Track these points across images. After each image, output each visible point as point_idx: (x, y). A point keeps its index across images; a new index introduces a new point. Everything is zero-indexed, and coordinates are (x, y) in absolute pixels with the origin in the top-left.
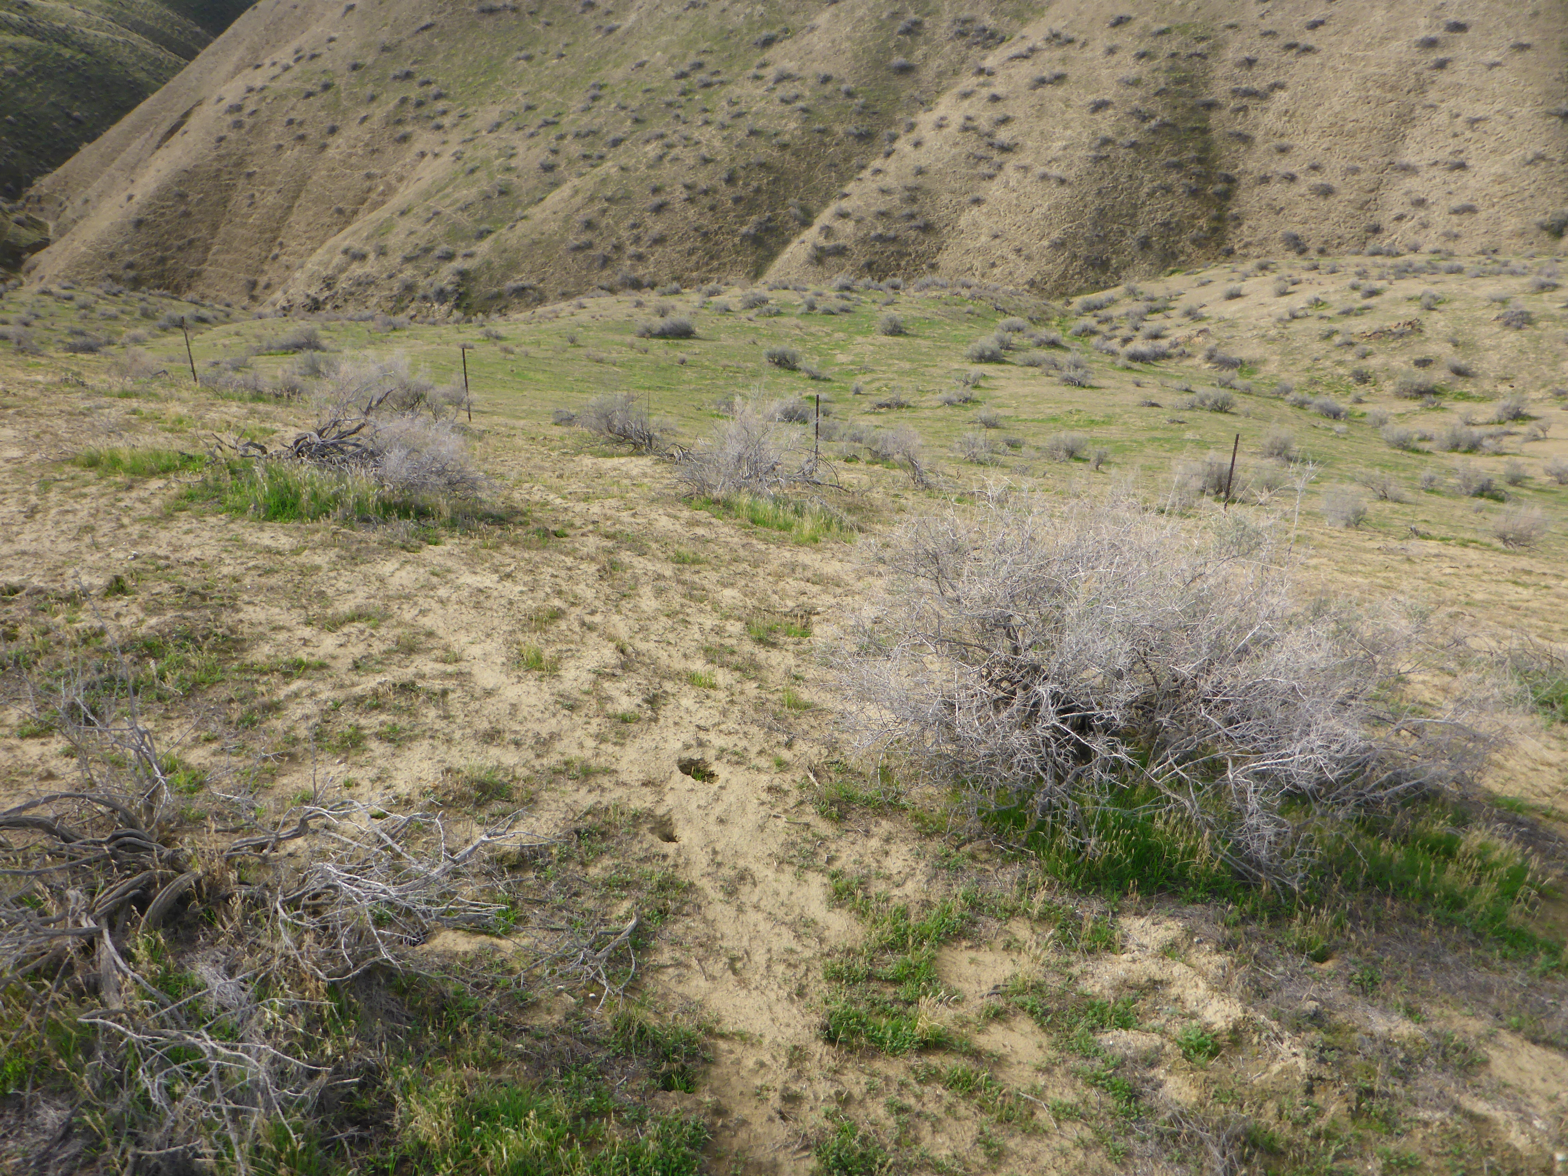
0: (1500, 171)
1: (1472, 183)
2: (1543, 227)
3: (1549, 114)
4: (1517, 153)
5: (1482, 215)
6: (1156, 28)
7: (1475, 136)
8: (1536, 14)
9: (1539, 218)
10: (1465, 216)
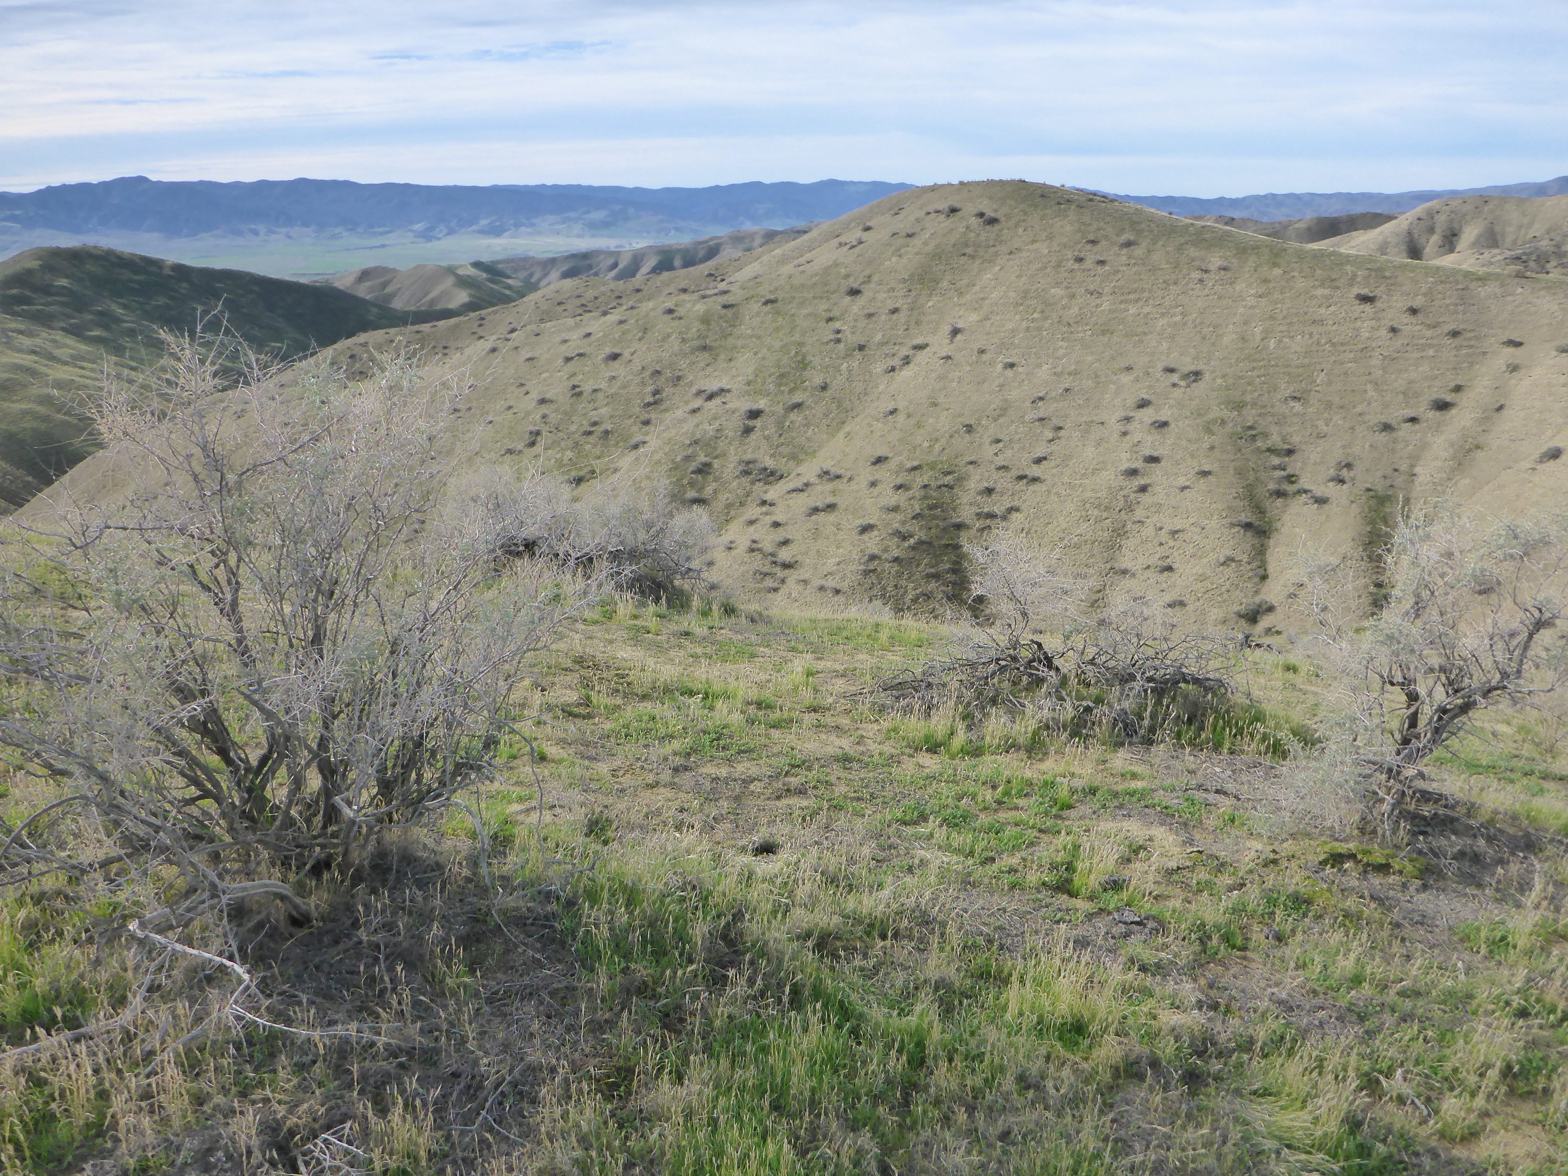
0: (1200, 572)
1: (1179, 581)
2: (1240, 616)
3: (1233, 525)
4: (1212, 557)
5: (1190, 608)
6: (909, 465)
7: (1177, 544)
8: (1212, 448)
9: (1236, 608)
10: (1177, 608)
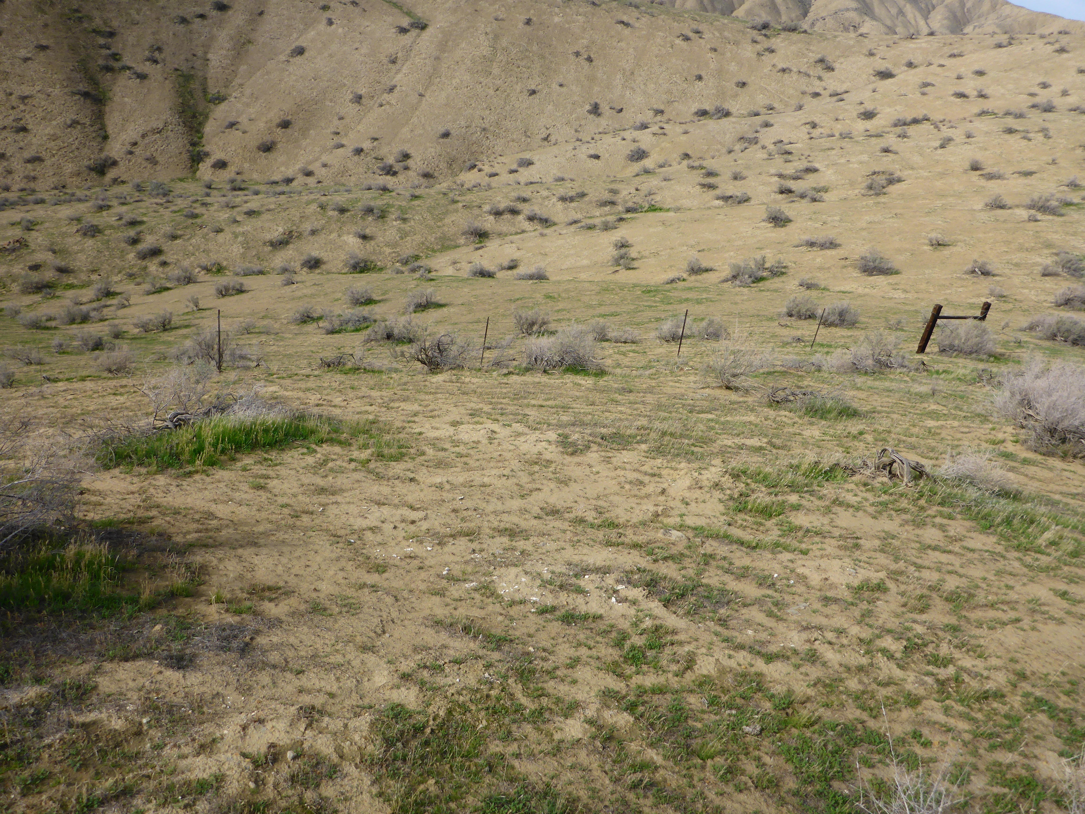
0: (52, 132)
1: (34, 140)
2: (91, 169)
3: (74, 93)
4: (60, 120)
5: (48, 163)
7: (28, 108)
8: (46, 26)
9: (86, 163)
10: (36, 163)
